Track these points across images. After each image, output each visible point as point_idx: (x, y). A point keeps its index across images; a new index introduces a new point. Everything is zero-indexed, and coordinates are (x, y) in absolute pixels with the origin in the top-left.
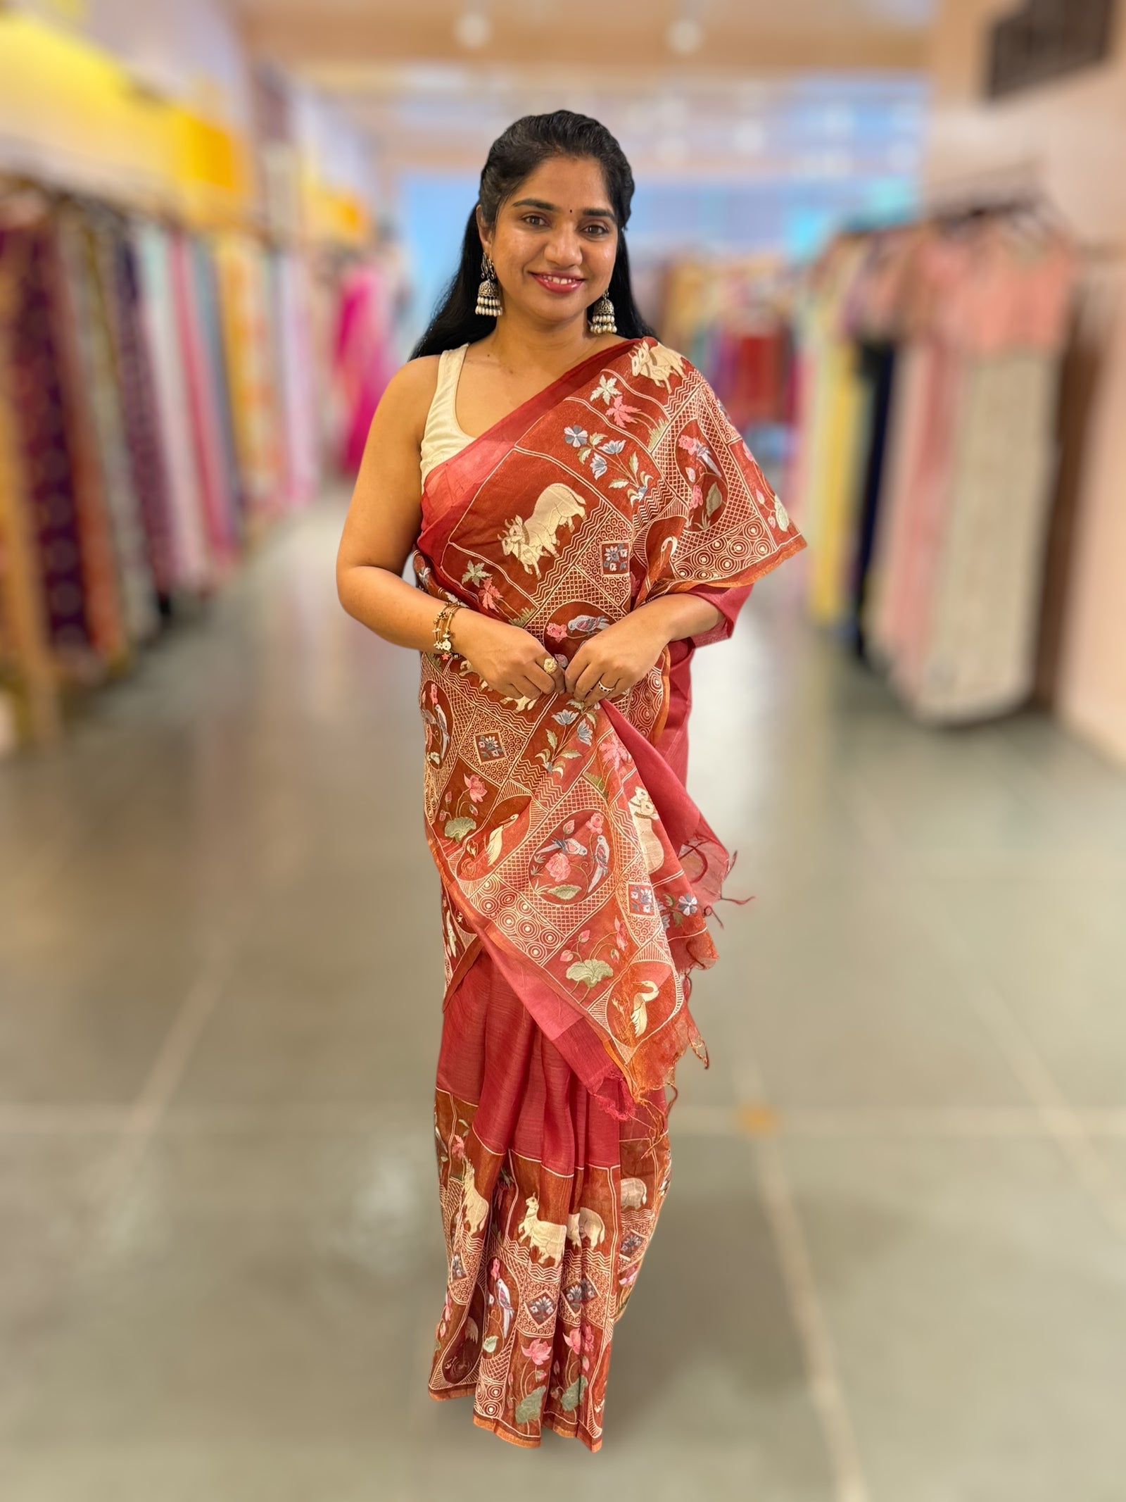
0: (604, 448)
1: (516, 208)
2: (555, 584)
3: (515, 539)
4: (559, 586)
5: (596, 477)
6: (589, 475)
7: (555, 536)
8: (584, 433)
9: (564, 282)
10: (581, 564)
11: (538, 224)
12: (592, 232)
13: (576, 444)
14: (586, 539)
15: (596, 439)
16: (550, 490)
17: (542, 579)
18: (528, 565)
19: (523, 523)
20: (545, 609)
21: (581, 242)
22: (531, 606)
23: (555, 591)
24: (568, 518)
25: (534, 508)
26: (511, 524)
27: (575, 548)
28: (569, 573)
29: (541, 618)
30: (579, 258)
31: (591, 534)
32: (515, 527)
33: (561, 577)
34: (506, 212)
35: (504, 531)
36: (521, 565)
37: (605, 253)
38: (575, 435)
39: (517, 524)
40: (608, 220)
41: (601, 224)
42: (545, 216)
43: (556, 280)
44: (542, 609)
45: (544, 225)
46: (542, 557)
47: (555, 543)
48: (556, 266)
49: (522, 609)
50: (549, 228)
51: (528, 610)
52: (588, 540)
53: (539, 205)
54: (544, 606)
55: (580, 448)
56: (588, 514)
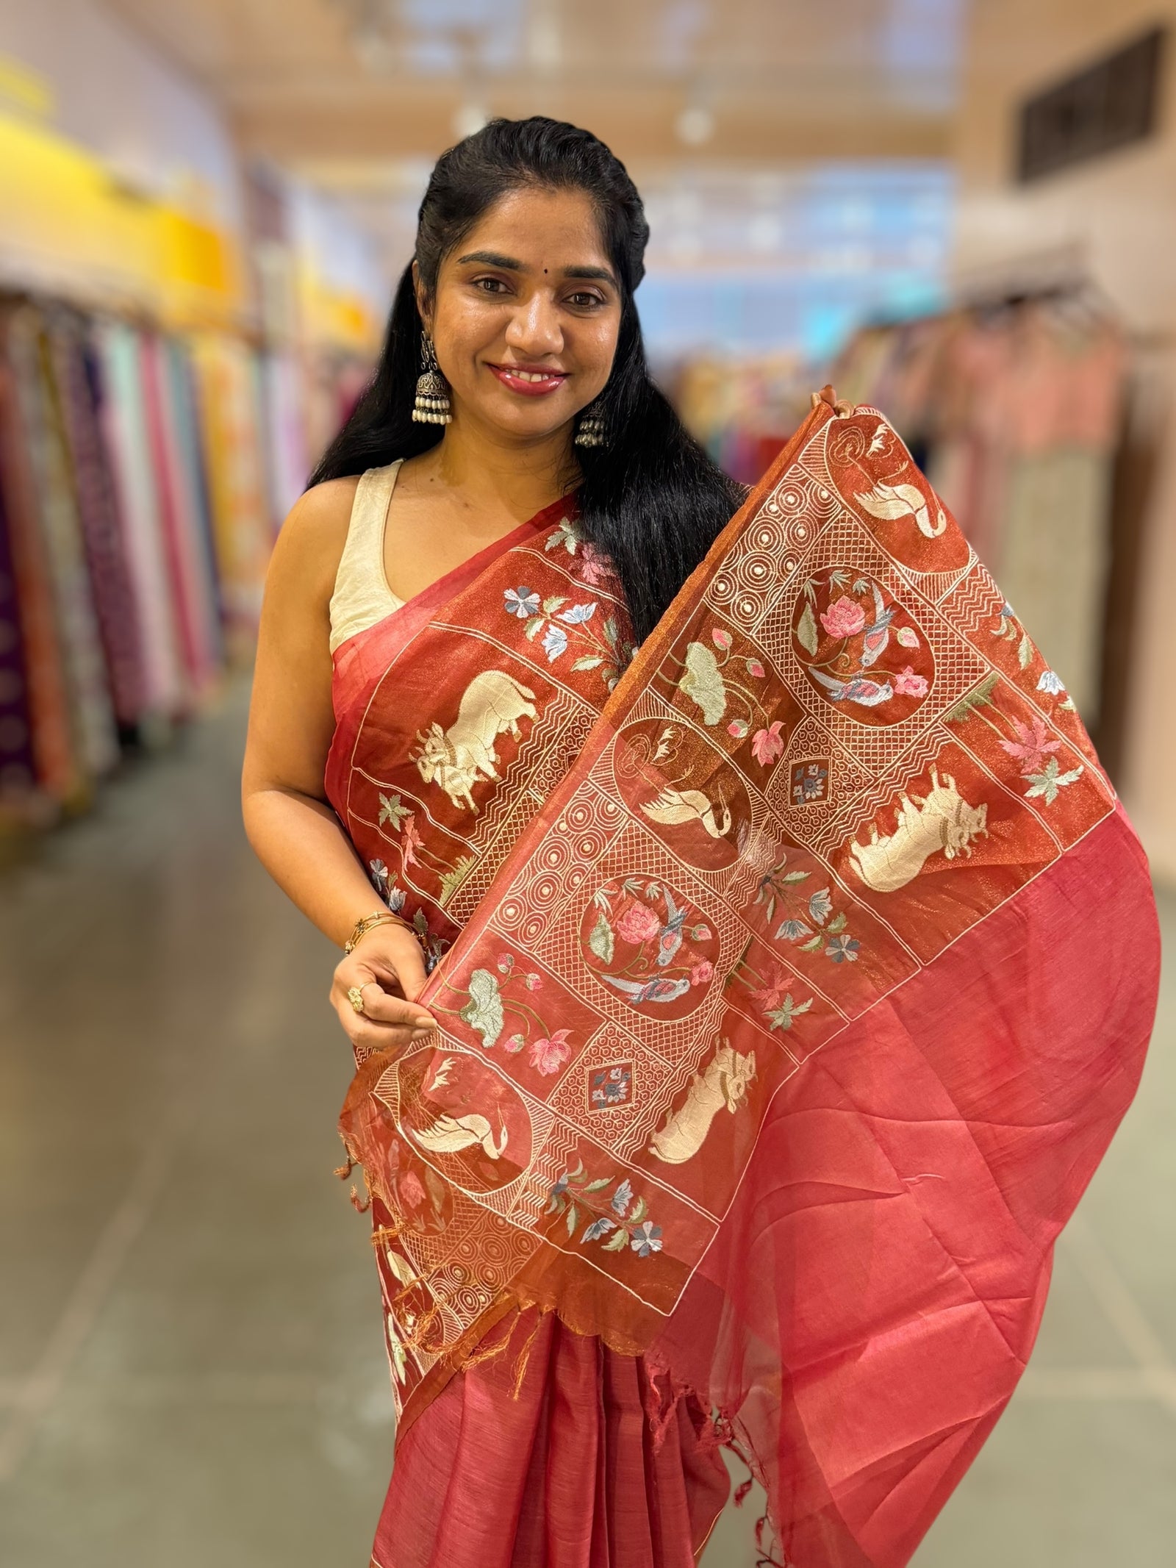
0: (565, 617)
1: (463, 265)
2: (502, 819)
3: (435, 759)
4: (508, 821)
5: (551, 659)
6: (541, 658)
7: (492, 750)
8: (535, 598)
9: (537, 378)
10: (536, 787)
11: (497, 291)
12: (580, 303)
13: (522, 613)
14: (542, 749)
15: (553, 604)
16: (480, 681)
17: (482, 813)
18: (457, 796)
19: (445, 732)
20: (490, 857)
21: (561, 319)
22: (469, 854)
23: (503, 829)
24: (510, 721)
25: (459, 709)
26: (427, 736)
27: (526, 765)
28: (520, 801)
29: (486, 871)
30: (559, 343)
31: (549, 740)
32: (433, 741)
33: (510, 807)
34: (450, 270)
35: (417, 748)
36: (446, 797)
37: (600, 336)
38: (521, 601)
39: (435, 736)
40: (606, 284)
41: (595, 292)
42: (508, 278)
43: (524, 376)
44: (487, 856)
45: (506, 292)
46: (476, 784)
47: (493, 760)
48: (523, 354)
49: (457, 859)
50: (513, 297)
51: (465, 859)
52: (545, 750)
53: (497, 261)
54: (489, 853)
55: (527, 618)
56: (540, 713)
